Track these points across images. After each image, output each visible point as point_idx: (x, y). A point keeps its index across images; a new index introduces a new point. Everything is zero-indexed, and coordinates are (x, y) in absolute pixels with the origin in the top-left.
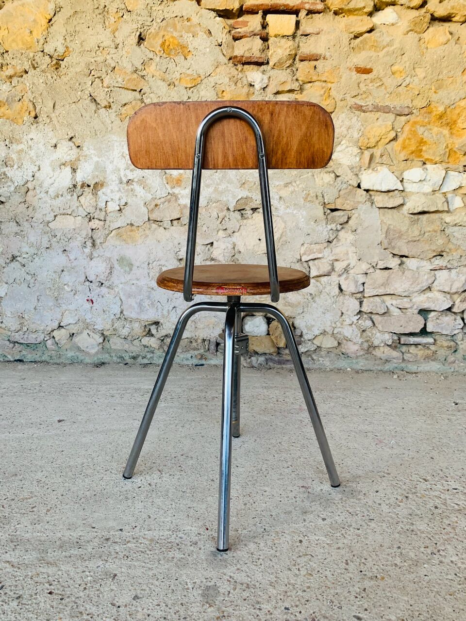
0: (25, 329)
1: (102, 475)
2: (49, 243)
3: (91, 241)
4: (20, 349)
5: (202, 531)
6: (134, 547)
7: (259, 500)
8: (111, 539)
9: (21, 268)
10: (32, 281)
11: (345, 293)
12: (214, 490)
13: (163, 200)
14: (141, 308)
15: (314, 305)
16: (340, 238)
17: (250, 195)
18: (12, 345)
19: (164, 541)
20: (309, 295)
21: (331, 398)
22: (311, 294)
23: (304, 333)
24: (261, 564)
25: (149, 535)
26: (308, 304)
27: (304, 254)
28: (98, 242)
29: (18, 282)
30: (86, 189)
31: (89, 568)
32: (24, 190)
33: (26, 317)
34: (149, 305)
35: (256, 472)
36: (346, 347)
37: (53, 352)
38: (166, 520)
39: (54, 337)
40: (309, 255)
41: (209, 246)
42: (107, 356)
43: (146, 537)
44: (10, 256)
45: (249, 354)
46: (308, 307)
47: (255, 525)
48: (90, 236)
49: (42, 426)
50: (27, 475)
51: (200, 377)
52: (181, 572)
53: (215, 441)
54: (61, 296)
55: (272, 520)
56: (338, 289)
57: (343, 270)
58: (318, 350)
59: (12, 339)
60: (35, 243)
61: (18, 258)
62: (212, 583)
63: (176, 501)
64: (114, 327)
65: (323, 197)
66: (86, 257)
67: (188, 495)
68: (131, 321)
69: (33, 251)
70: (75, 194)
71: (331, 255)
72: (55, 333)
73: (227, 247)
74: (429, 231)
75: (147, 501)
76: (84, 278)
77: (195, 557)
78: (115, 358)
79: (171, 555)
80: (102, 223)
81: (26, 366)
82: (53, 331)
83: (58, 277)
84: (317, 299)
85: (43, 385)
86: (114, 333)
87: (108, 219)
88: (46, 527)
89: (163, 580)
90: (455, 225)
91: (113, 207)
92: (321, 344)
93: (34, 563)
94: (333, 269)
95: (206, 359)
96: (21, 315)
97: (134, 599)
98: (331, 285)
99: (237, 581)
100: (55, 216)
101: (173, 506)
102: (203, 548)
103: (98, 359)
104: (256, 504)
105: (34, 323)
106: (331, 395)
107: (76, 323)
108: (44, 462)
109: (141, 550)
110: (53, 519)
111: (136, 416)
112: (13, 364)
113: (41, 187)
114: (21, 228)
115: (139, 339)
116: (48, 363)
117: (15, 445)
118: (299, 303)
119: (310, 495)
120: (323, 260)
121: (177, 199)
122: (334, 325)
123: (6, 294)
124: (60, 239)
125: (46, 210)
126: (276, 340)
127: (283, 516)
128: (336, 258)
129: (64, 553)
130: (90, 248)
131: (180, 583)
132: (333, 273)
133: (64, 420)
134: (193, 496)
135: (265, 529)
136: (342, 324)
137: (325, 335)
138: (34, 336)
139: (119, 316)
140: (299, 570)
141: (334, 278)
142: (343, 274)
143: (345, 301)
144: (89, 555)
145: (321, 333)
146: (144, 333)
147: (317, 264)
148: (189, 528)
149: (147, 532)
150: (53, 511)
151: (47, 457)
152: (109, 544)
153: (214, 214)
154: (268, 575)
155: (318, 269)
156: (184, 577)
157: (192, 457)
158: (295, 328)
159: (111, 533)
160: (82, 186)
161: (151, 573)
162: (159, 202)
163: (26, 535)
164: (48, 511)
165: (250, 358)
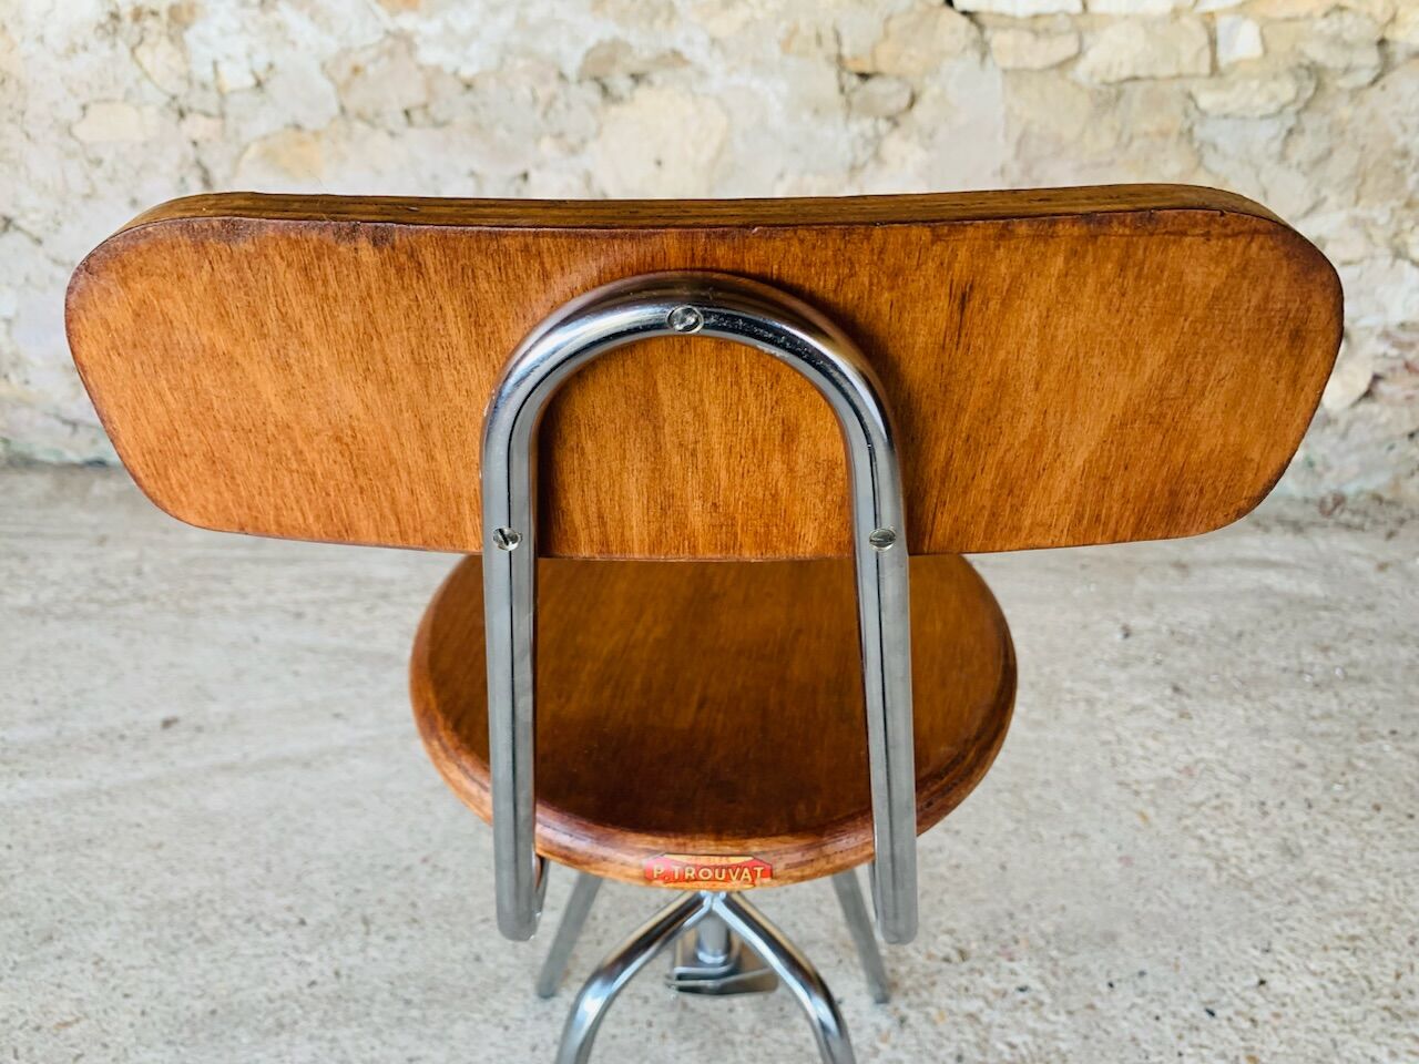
2: (88, 183)
3: (197, 173)
9: (32, 246)
13: (372, 53)
16: (885, 158)
17: (619, 32)
28: (217, 173)
30: (149, 22)
48: (191, 159)
49: (124, 746)
50: (75, 938)
59: (65, 416)
60: (50, 184)
61: (18, 224)
65: (838, 39)
69: (49, 203)
70: (120, 43)
74: (1146, 134)
80: (214, 124)
81: (112, 486)
87: (229, 109)
90: (1226, 117)
91: (236, 77)
100: (84, 108)
108: (115, 887)
113: (21, 22)
121: (411, 48)
125: (54, 91)
133: (175, 721)
151: (124, 870)
153: (524, 92)
160: (137, 15)
162: (360, 59)
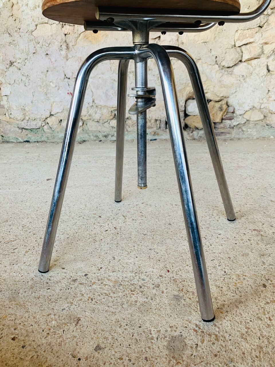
0: (27, 118)
1: (76, 221)
2: (35, 49)
3: (65, 44)
4: (26, 133)
5: (163, 273)
6: (99, 289)
7: (215, 243)
8: (78, 280)
9: (18, 71)
10: (27, 81)
11: (272, 73)
12: (172, 233)
14: (107, 97)
15: (245, 85)
16: (270, 23)
18: (20, 131)
19: (127, 283)
20: (241, 76)
21: (262, 157)
22: (243, 76)
23: (236, 109)
24: (227, 312)
25: (114, 276)
26: (240, 85)
27: (238, 39)
28: (70, 45)
29: (18, 82)
31: (55, 311)
32: (10, 5)
33: (27, 109)
34: (113, 94)
35: (208, 217)
36: (270, 119)
37: (49, 134)
38: (130, 261)
39: (48, 123)
40: (242, 40)
41: (157, 39)
42: (86, 135)
43: (110, 278)
44: (9, 62)
45: (191, 129)
46: (240, 87)
47: (215, 267)
48: (64, 41)
49: (34, 183)
50: (16, 221)
51: (154, 147)
52: (145, 318)
53: (169, 192)
54: (49, 91)
55: (231, 263)
56: (266, 69)
57: (272, 52)
58: (247, 123)
59: (20, 126)
60: (25, 50)
61: (15, 64)
62: (177, 334)
63: (138, 243)
64: (89, 113)
66: (63, 59)
67: (148, 237)
68: (101, 108)
69: (24, 56)
71: (261, 38)
72: (48, 120)
73: (172, 39)
75: (112, 244)
76: (64, 75)
77: (158, 301)
78: (92, 137)
79: (134, 298)
81: (31, 145)
82: (46, 119)
83: (44, 76)
84: (247, 80)
85: (40, 156)
86: (89, 118)
88: (22, 267)
89: (126, 327)
92: (250, 118)
93: (5, 304)
94: (263, 52)
95: (158, 134)
96: (23, 108)
97: (96, 350)
98: (260, 67)
99: (205, 331)
100: (36, 26)
101: (136, 248)
102: (165, 291)
103: (80, 138)
104: (213, 246)
105: (32, 113)
106: (261, 155)
107: (62, 112)
108: (30, 210)
109: (106, 292)
110: (29, 260)
111: (106, 175)
112: (23, 144)
114: (13, 38)
115: (108, 122)
116: (46, 142)
117: (12, 198)
118: (233, 85)
119: (263, 238)
120: (254, 45)
122: (261, 102)
123: (11, 92)
124: (42, 45)
125: (29, 21)
126: (213, 117)
127: (241, 258)
128: (266, 42)
129: (34, 294)
130: (65, 50)
131: (144, 332)
132: (262, 56)
133: (51, 179)
134: (153, 238)
135: (225, 272)
136: (268, 100)
137: (253, 110)
138: (34, 123)
139: (91, 104)
140: (270, 320)
141: (263, 60)
142: (271, 55)
143: (272, 80)
144: (57, 297)
145: (251, 109)
146: (112, 117)
147: (249, 48)
148: (151, 269)
149: (111, 274)
150: (31, 253)
151: (34, 207)
152: (76, 285)
154: (237, 324)
155: (250, 52)
156: (148, 324)
157: (150, 205)
158: (228, 106)
159: (79, 274)
161: (113, 318)
163: (4, 275)
164: (27, 252)
165: (192, 132)
